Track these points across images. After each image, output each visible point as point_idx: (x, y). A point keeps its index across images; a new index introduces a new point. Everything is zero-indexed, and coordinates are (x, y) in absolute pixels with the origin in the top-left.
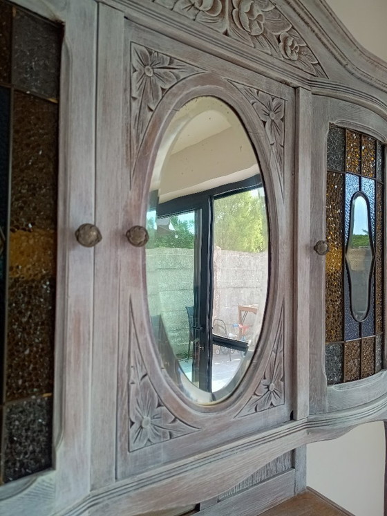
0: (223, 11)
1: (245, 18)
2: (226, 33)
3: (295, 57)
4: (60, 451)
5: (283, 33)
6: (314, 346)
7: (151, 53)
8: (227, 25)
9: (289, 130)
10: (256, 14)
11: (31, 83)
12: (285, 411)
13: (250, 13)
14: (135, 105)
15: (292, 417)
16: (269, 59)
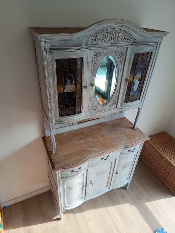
0: (111, 39)
1: (116, 38)
2: (112, 43)
3: (128, 40)
4: (82, 111)
5: (125, 37)
6: (122, 97)
7: (96, 53)
8: (112, 41)
9: (124, 57)
10: (119, 35)
11: (79, 67)
12: (115, 107)
13: (118, 36)
14: (93, 64)
15: (116, 107)
16: (121, 44)
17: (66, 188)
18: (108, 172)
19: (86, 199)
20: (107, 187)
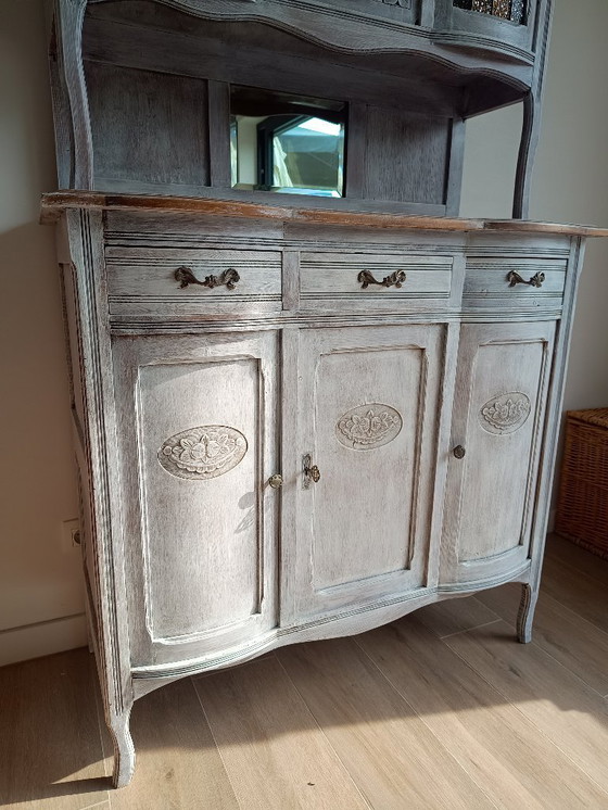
15: (418, 22)
17: (150, 452)
18: (408, 433)
19: (282, 624)
20: (407, 568)
